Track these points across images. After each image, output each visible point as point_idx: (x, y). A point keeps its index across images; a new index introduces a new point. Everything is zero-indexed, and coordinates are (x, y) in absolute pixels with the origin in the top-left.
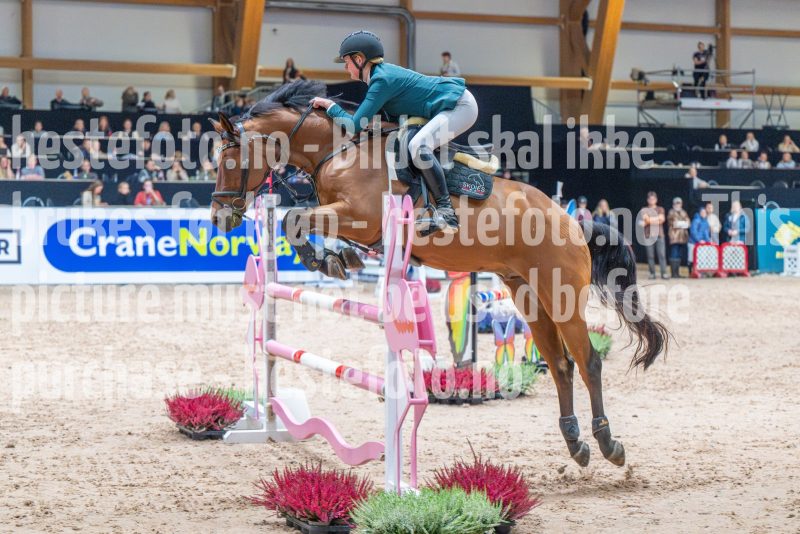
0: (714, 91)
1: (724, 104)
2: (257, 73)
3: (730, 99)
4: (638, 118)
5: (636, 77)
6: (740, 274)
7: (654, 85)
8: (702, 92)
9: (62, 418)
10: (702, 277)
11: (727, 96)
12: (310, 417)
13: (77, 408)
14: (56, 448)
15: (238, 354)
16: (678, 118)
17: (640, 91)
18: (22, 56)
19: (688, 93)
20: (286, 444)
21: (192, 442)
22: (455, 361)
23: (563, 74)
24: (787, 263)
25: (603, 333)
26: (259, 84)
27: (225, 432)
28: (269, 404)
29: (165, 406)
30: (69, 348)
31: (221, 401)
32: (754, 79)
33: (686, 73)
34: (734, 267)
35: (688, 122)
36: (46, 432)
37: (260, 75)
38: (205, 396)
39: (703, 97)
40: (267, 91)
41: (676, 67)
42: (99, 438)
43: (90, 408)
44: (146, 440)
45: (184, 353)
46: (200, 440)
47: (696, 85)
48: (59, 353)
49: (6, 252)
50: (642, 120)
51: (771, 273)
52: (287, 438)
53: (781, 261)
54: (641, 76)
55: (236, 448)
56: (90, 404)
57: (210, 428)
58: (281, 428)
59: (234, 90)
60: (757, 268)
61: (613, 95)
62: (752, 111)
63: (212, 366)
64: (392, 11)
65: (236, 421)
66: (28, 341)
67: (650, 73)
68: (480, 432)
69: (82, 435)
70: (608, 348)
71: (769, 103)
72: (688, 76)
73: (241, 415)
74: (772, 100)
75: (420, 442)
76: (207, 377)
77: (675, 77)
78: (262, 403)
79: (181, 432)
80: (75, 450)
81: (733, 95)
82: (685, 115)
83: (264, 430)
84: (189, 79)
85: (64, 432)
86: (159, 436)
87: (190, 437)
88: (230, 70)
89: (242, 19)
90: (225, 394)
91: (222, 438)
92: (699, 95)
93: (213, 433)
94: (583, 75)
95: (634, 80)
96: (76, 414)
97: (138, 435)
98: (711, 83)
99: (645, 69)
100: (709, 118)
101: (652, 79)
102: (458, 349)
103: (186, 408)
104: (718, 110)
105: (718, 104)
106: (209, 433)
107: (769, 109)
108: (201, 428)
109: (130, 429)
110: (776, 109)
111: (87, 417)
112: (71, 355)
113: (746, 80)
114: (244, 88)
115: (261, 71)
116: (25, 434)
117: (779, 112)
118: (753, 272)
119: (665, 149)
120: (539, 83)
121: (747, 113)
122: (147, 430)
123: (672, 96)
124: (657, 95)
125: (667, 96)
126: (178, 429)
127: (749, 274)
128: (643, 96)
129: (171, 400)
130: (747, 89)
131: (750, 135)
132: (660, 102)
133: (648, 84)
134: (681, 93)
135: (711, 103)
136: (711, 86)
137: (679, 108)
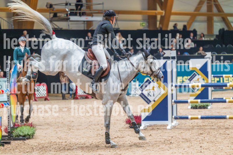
0: (85, 13)
1: (90, 18)
3: (92, 16)
5: (49, 6)
7: (57, 10)
8: (80, 13)
10: (80, 99)
11: (91, 15)
16: (69, 25)
19: (73, 14)
32: (103, 7)
33: (72, 4)
35: (73, 27)
39: (80, 15)
41: (67, 2)
47: (77, 10)
54: (51, 6)
67: (55, 5)
72: (73, 6)
77: (67, 6)
81: (94, 14)
82: (72, 24)
92: (78, 15)
95: (48, 8)
98: (84, 9)
99: (53, 3)
100: (83, 25)
101: (56, 7)
104: (87, 21)
105: (87, 18)
113: (100, 7)
123: (66, 15)
124: (58, 15)
125: (63, 15)
128: (52, 15)
130: (100, 12)
132: (60, 18)
133: (54, 9)
134: (70, 14)
135: (84, 18)
136: (84, 10)
137: (69, 21)
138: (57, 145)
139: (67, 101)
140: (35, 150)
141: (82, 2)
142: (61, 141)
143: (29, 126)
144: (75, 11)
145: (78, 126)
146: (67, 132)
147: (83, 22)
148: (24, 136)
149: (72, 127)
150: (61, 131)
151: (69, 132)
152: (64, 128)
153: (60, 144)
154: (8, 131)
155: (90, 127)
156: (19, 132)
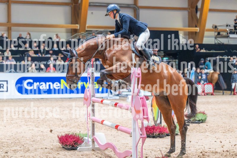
2: (86, 27)
4: (215, 41)
5: (214, 27)
7: (220, 30)
9: (23, 143)
12: (106, 143)
13: (28, 140)
14: (22, 153)
15: (81, 122)
16: (229, 41)
17: (215, 32)
18: (8, 22)
19: (231, 33)
20: (98, 151)
21: (66, 151)
22: (154, 123)
23: (189, 27)
25: (204, 113)
26: (87, 31)
27: (78, 148)
28: (92, 138)
29: (57, 139)
30: (25, 120)
31: (76, 137)
33: (231, 26)
35: (232, 42)
36: (18, 148)
37: (87, 28)
38: (71, 136)
40: (90, 33)
41: (228, 24)
42: (36, 150)
43: (32, 140)
44: (51, 150)
45: (63, 121)
46: (69, 150)
47: (235, 30)
48: (22, 122)
49: (3, 88)
50: (216, 42)
52: (99, 149)
54: (216, 27)
55: (82, 153)
56: (32, 139)
57: (73, 146)
58: (97, 146)
59: (79, 33)
61: (206, 33)
63: (73, 126)
64: (132, 6)
65: (81, 144)
66: (11, 118)
67: (219, 26)
68: (163, 147)
69: (30, 149)
70: (206, 119)
73: (83, 142)
75: (144, 150)
76: (71, 129)
77: (227, 27)
78: (90, 138)
79: (63, 147)
80: (27, 154)
82: (231, 40)
83: (91, 147)
84: (63, 30)
85: (24, 148)
86: (56, 149)
87: (66, 149)
88: (77, 26)
89: (81, 9)
90: (78, 135)
91: (77, 150)
93: (74, 148)
94: (196, 27)
95: (213, 28)
96: (28, 142)
97: (49, 149)
99: (217, 25)
101: (219, 28)
102: (156, 119)
103: (65, 140)
106: (72, 148)
108: (69, 146)
109: (46, 147)
111: (32, 143)
112: (25, 122)
114: (82, 32)
115: (88, 27)
116: (11, 148)
119: (224, 52)
120: (181, 30)
122: (52, 147)
123: (226, 34)
124: (221, 33)
125: (224, 34)
126: (62, 147)
128: (216, 34)
129: (60, 137)
132: (223, 36)
133: (218, 30)
137: (229, 38)
138: (223, 128)
140: (207, 131)
142: (226, 125)
143: (202, 113)
144: (233, 31)
148: (199, 121)
153: (225, 127)
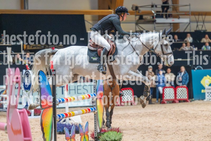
0: (171, 15)
1: (176, 20)
3: (179, 18)
5: (134, 8)
6: (185, 101)
7: (143, 12)
10: (167, 103)
11: (177, 17)
17: (136, 15)
19: (159, 16)
23: (99, 9)
24: (207, 95)
25: (118, 131)
32: (190, 8)
33: (158, 6)
34: (182, 98)
39: (166, 17)
41: (153, 4)
47: (163, 12)
50: (138, 29)
51: (199, 100)
53: (204, 94)
54: (137, 8)
60: (193, 98)
62: (189, 23)
67: (141, 7)
70: (121, 139)
71: (197, 20)
72: (159, 7)
74: (199, 18)
77: (153, 8)
82: (158, 26)
92: (164, 17)
94: (109, 9)
95: (133, 10)
98: (170, 10)
99: (139, 5)
100: (169, 27)
101: (142, 10)
104: (173, 23)
105: (173, 20)
107: (197, 22)
110: (201, 22)
113: (186, 9)
117: (202, 24)
118: (191, 100)
120: (88, 13)
121: (187, 25)
123: (152, 18)
124: (144, 17)
125: (149, 18)
127: (189, 101)
128: (138, 17)
130: (187, 13)
131: (189, 35)
132: (146, 20)
133: (140, 12)
134: (156, 16)
135: (170, 20)
136: (170, 12)
137: (155, 23)
139: (153, 105)
141: (168, 4)
143: (116, 131)
144: (161, 13)
145: (166, 131)
146: (154, 137)
147: (169, 25)
149: (159, 132)
150: (148, 137)
151: (156, 137)
152: (151, 134)
154: (95, 136)
155: (178, 132)
156: (106, 137)
